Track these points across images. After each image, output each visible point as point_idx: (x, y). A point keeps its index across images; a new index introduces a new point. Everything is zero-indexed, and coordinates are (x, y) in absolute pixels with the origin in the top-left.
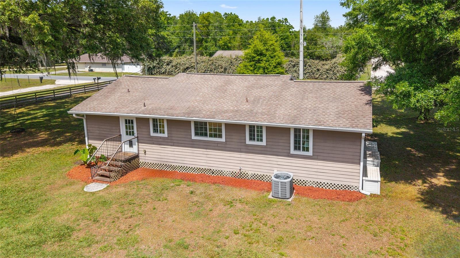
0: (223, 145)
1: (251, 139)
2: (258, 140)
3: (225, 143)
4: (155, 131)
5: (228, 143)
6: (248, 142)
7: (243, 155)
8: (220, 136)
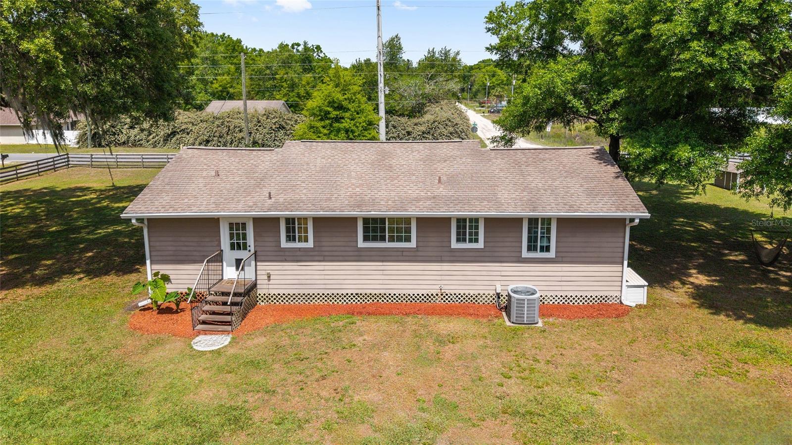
0: (412, 254)
1: (458, 240)
2: (471, 241)
3: (416, 250)
4: (291, 238)
5: (420, 249)
6: (454, 245)
7: (446, 266)
8: (408, 239)
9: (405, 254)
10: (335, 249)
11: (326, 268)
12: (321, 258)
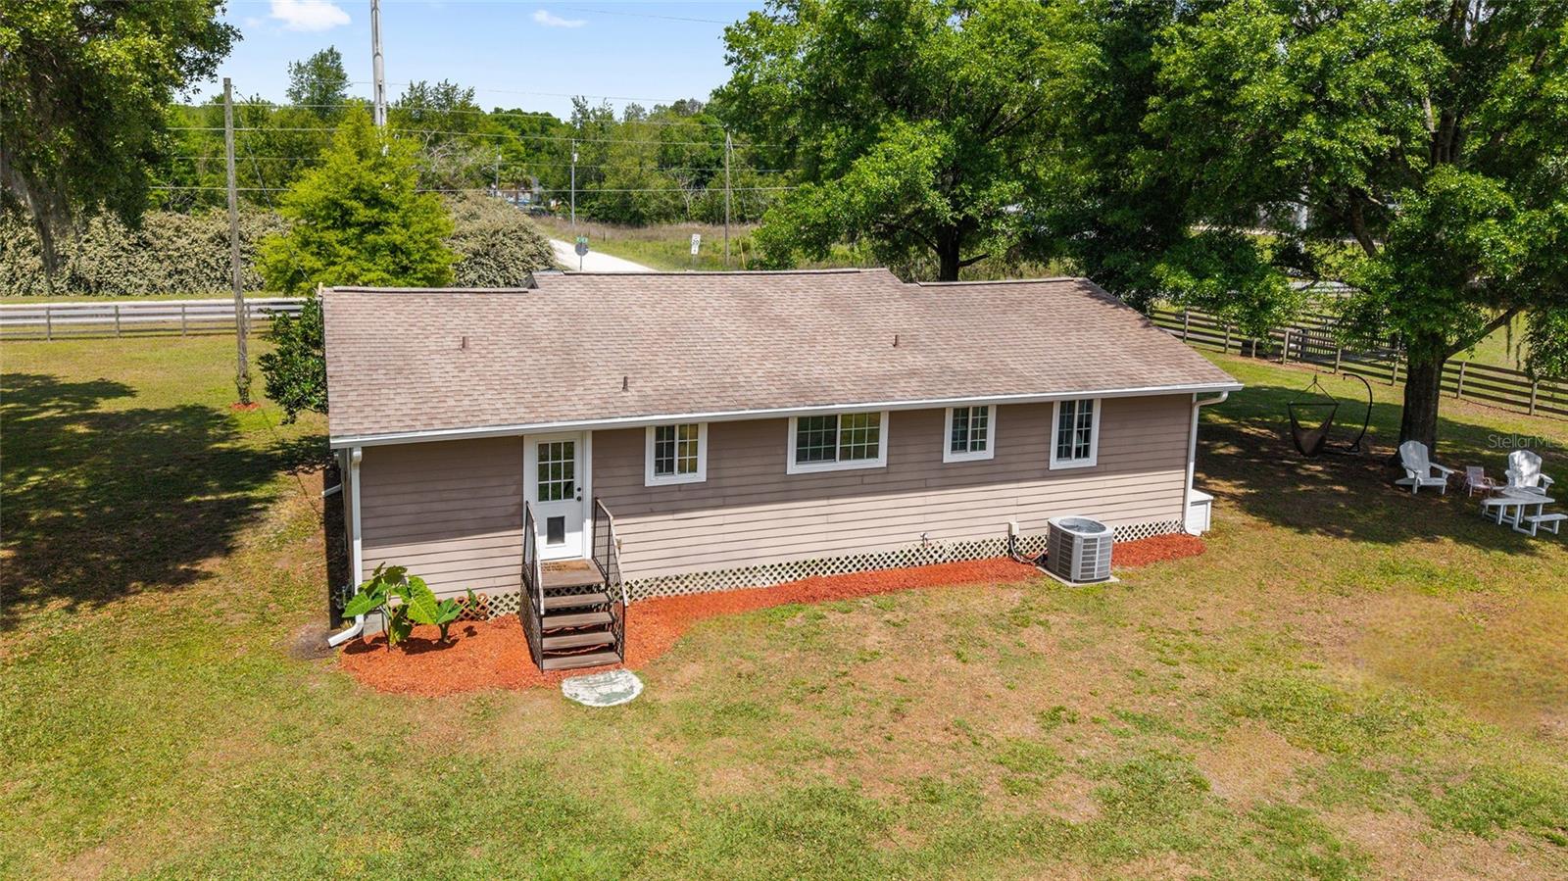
0: (879, 479)
2: (974, 447)
3: (885, 471)
4: (664, 466)
5: (893, 469)
6: (949, 456)
7: (934, 497)
8: (873, 453)
9: (867, 480)
10: (744, 481)
11: (729, 519)
12: (720, 501)
